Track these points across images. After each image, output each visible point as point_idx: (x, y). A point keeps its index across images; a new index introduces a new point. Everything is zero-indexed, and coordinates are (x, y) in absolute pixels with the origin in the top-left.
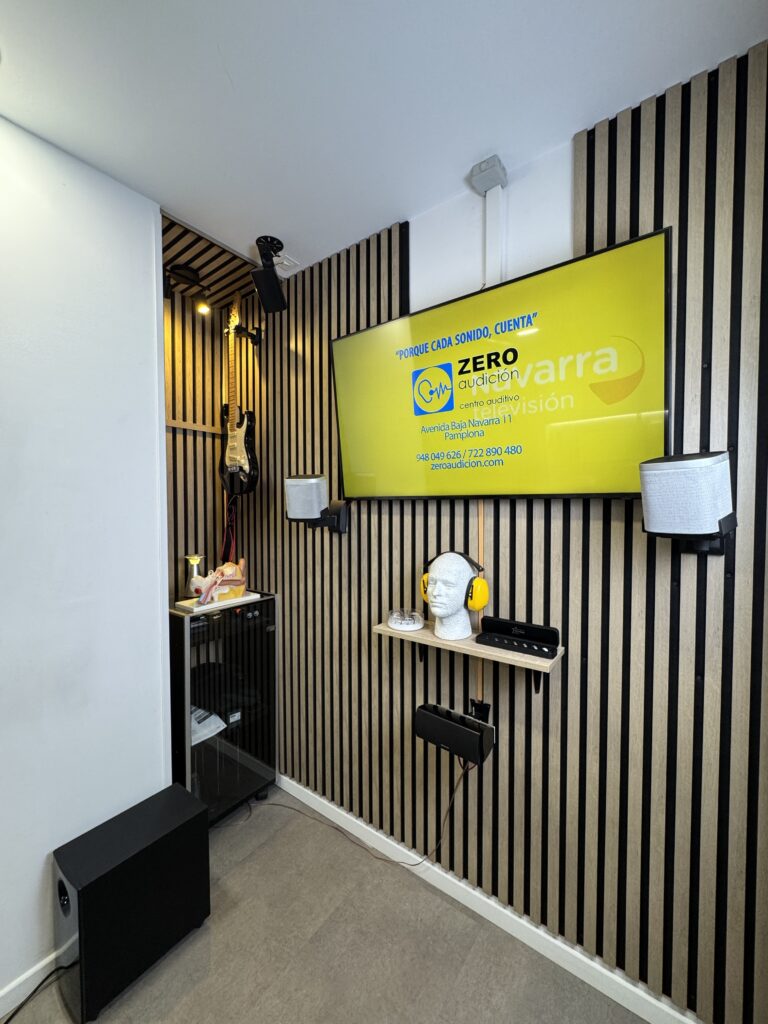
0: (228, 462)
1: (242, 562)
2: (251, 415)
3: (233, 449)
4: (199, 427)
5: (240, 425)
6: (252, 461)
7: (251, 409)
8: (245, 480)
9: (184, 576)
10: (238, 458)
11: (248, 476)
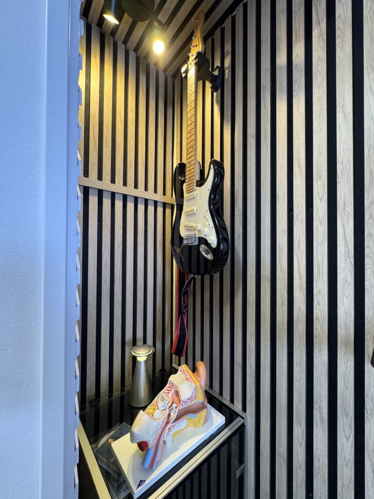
0: (183, 233)
1: (202, 368)
2: (219, 167)
3: (191, 214)
4: (150, 195)
5: (201, 182)
6: (220, 229)
7: (217, 157)
8: (210, 257)
9: (131, 370)
10: (199, 226)
11: (215, 251)
